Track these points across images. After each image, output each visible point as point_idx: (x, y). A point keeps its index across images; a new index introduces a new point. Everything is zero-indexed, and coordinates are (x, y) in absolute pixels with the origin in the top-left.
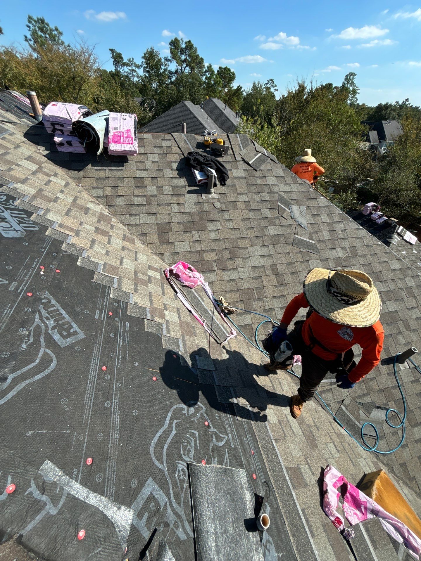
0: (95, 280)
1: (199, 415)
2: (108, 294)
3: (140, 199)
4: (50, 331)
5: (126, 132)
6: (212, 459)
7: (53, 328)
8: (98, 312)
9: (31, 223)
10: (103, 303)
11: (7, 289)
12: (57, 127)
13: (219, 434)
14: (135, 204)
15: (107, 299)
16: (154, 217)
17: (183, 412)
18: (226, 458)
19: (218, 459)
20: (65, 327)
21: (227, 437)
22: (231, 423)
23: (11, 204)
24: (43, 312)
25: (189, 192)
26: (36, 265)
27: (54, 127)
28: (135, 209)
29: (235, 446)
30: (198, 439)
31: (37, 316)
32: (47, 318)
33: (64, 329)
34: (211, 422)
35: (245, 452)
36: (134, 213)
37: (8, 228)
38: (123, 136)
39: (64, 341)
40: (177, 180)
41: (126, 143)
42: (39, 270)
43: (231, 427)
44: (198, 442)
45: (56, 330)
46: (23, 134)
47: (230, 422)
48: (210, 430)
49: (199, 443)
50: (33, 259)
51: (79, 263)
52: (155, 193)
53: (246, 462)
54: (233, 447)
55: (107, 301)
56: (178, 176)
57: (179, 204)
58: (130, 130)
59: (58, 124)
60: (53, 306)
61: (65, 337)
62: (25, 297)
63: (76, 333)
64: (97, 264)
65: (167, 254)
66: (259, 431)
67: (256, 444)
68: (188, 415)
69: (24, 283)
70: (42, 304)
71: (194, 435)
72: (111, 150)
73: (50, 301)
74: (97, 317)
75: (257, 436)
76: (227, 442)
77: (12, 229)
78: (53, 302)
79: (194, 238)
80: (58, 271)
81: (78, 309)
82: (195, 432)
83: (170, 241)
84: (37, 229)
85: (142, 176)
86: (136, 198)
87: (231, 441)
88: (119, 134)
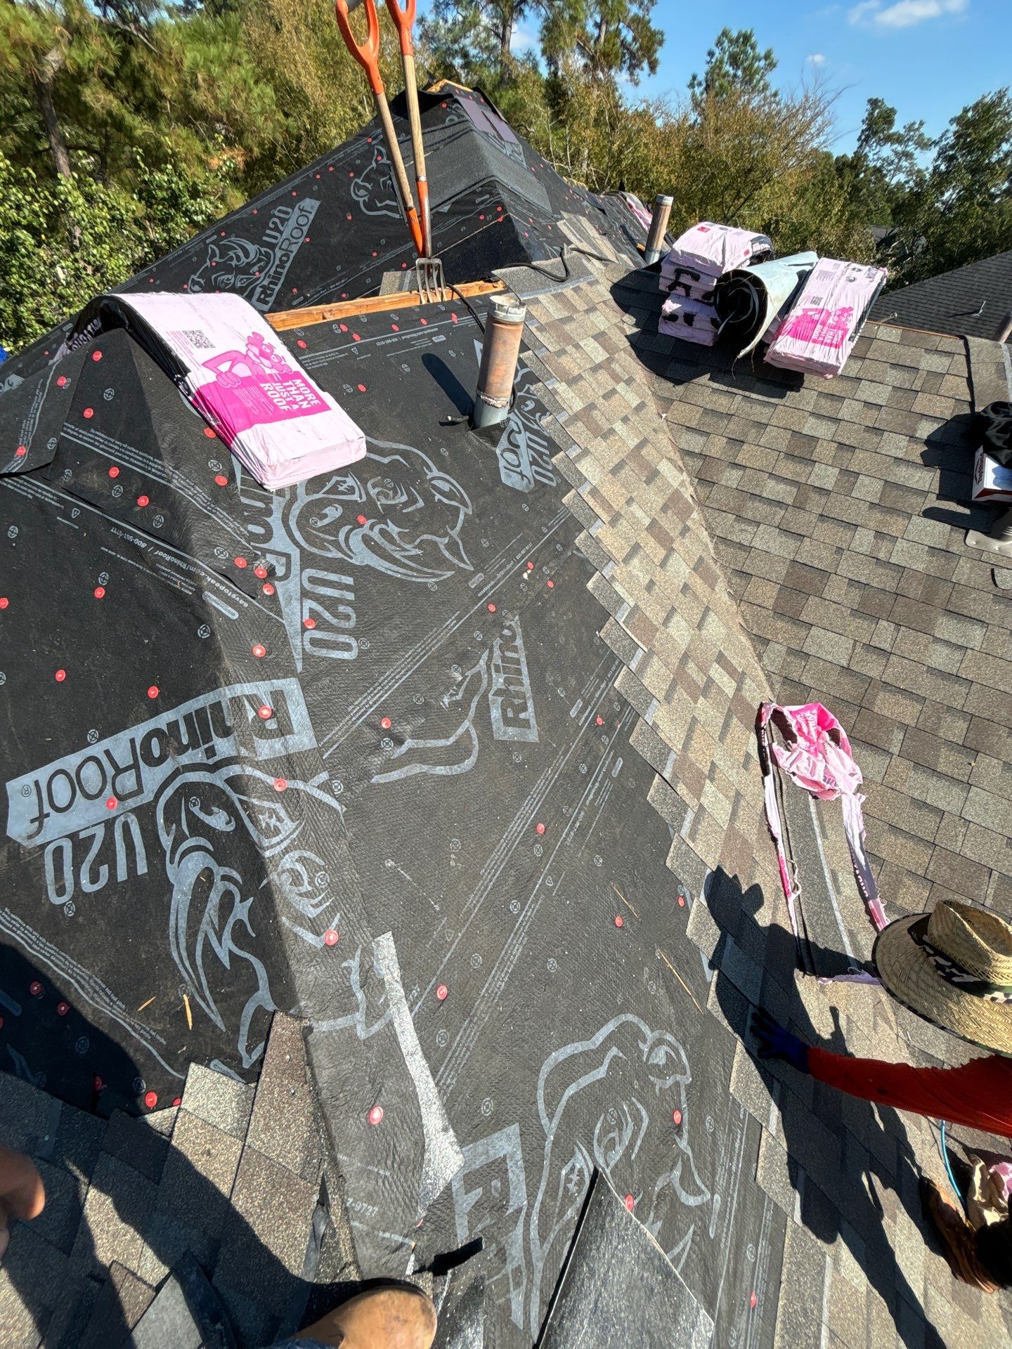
0: (602, 634)
1: (670, 1082)
2: (612, 676)
3: (782, 487)
4: (490, 696)
5: (838, 313)
6: (652, 1214)
7: (498, 693)
8: (580, 703)
9: (550, 468)
10: (596, 691)
11: (467, 582)
12: (685, 279)
13: (693, 1169)
14: (764, 495)
15: (607, 685)
16: (792, 544)
17: (641, 1045)
18: (681, 1245)
19: (663, 1226)
20: (517, 701)
21: (709, 1196)
22: (736, 1173)
23: (535, 421)
24: (497, 653)
25: (931, 514)
26: (522, 557)
27: (678, 277)
28: (757, 509)
29: (718, 1236)
30: (642, 1134)
31: (485, 656)
32: (497, 670)
33: (512, 705)
34: (690, 1124)
35: (735, 1280)
36: (750, 515)
37: (514, 466)
38: (824, 324)
39: (503, 728)
40: (911, 471)
41: (822, 343)
42: (524, 568)
43: (728, 1183)
44: (639, 1142)
45: (500, 699)
46: (611, 284)
47: (734, 1168)
48: (678, 1140)
49: (641, 1148)
50: (523, 542)
51: (590, 585)
52: (829, 487)
53: (724, 1307)
54: (712, 1236)
55: (604, 690)
56: (920, 461)
57: (879, 535)
58: (851, 309)
59: (688, 273)
60: (515, 649)
61: (507, 721)
62: (483, 611)
63: (525, 724)
64: (620, 601)
65: (777, 647)
66: (799, 1265)
67: (772, 1289)
68: (648, 1059)
69: (492, 583)
70: (502, 636)
71: (637, 1120)
72: (775, 353)
73: (513, 637)
74: (573, 713)
75: (785, 1270)
76: (705, 1209)
77: (518, 470)
78: (519, 642)
79: (875, 638)
80: (551, 584)
81: (549, 678)
82: (644, 1113)
83: (803, 617)
84: (554, 484)
85: (816, 434)
86: (771, 483)
87: (714, 1218)
88: (816, 317)
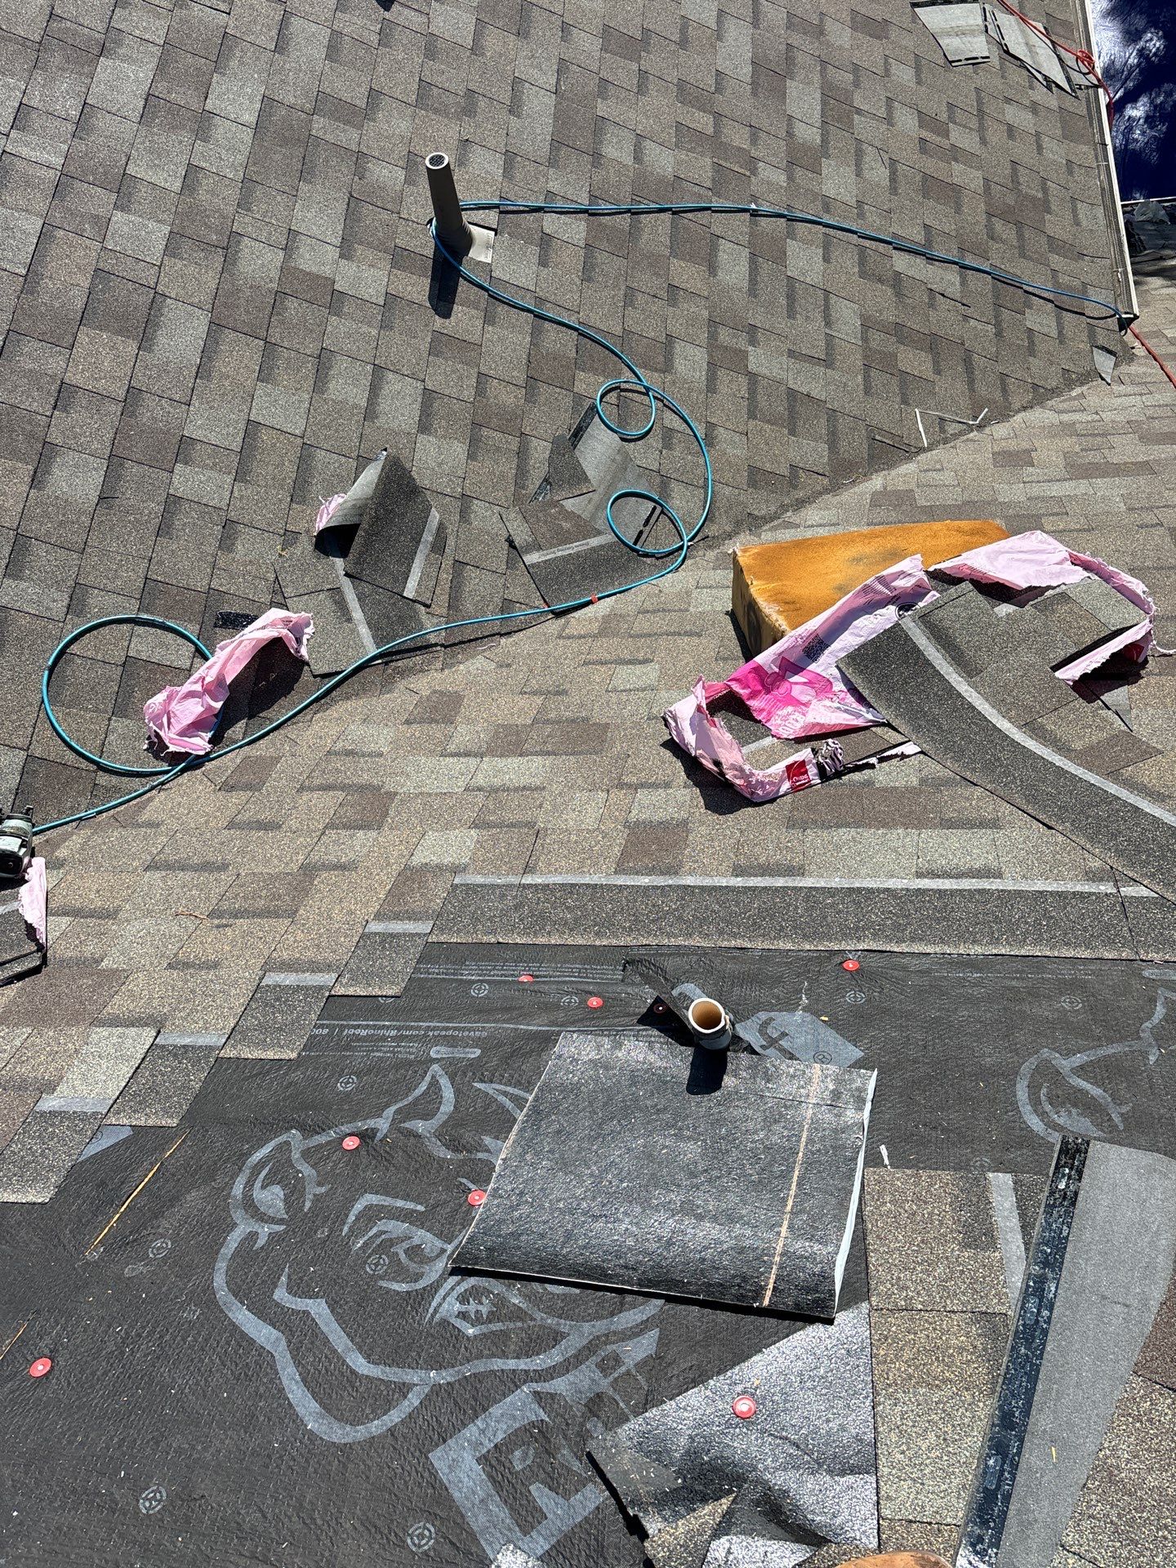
1: (306, 1170)
17: (261, 1242)
18: (502, 1098)
22: (399, 1029)
29: (477, 1043)
34: (353, 1119)
35: (515, 1008)
43: (410, 1038)
47: (393, 1033)
53: (545, 1018)
54: (478, 1052)
66: (475, 920)
67: (508, 954)
68: (281, 1221)
75: (485, 939)
76: (455, 1070)
87: (458, 1053)
